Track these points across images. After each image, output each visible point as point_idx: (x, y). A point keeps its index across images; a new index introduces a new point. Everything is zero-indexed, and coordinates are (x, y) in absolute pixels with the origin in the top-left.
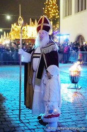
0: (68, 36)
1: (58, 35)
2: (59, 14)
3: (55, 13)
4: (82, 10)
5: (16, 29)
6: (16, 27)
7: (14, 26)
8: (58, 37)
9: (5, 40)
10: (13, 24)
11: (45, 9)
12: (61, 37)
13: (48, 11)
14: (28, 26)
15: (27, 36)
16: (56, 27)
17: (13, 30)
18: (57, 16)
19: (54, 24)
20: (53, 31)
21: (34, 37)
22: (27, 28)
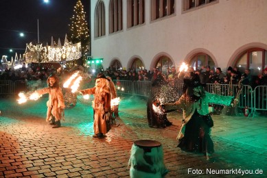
0: (102, 61)
1: (89, 60)
2: (89, 33)
3: (84, 32)
4: (118, 30)
5: (32, 50)
6: (32, 47)
7: (29, 46)
8: (89, 62)
9: (17, 63)
10: (29, 44)
11: (71, 26)
12: (93, 62)
13: (76, 28)
14: (49, 47)
15: (47, 59)
16: (85, 48)
17: (29, 51)
18: (87, 34)
19: (82, 45)
20: (83, 53)
21: (57, 60)
22: (47, 48)
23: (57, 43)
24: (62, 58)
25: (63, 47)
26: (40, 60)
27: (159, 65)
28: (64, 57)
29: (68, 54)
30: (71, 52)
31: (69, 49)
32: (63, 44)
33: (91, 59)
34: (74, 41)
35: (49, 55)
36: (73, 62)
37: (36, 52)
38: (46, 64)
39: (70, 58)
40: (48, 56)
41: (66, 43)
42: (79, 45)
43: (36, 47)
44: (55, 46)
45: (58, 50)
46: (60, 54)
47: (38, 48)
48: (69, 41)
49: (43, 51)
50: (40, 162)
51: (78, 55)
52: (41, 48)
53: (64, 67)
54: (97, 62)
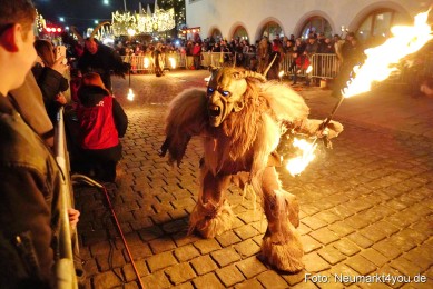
0: (198, 30)
1: (184, 29)
5: (119, 20)
6: (119, 17)
7: (115, 15)
8: (184, 32)
9: (104, 36)
10: (115, 13)
12: (189, 32)
15: (138, 31)
16: (179, 15)
17: (115, 21)
19: (177, 11)
20: (176, 22)
21: (148, 31)
22: (136, 18)
23: (146, 10)
24: (153, 28)
25: (154, 15)
27: (265, 34)
28: (156, 28)
29: (160, 23)
30: (163, 21)
31: (161, 17)
32: (153, 12)
33: (186, 28)
34: (165, 7)
35: (139, 25)
36: (166, 32)
37: (123, 22)
38: (136, 36)
39: (163, 28)
40: (138, 27)
41: (157, 10)
42: (172, 11)
43: (123, 17)
44: (145, 14)
45: (148, 18)
46: (151, 25)
47: (126, 17)
48: (160, 8)
49: (131, 22)
50: (141, 142)
51: (172, 24)
52: (129, 18)
53: (157, 39)
54: (194, 31)
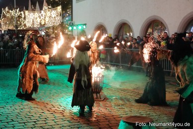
0: (84, 27)
1: (70, 25)
5: (8, 15)
6: (8, 12)
8: (70, 28)
10: (5, 9)
12: (75, 28)
14: (27, 12)
15: (25, 25)
16: (66, 13)
17: (4, 16)
19: (64, 9)
20: (63, 19)
21: (35, 26)
22: (24, 13)
23: (35, 6)
24: (40, 24)
25: (42, 11)
26: (17, 27)
27: (150, 30)
28: (43, 23)
29: (47, 19)
30: (50, 17)
31: (48, 13)
32: (41, 8)
33: (72, 25)
34: (54, 5)
35: (27, 20)
36: (53, 28)
37: (12, 17)
38: (23, 30)
39: (49, 24)
40: (26, 22)
41: (45, 7)
42: (59, 8)
43: (12, 12)
44: (34, 10)
45: (36, 15)
46: (39, 20)
47: (15, 13)
48: (49, 5)
49: (19, 17)
53: (43, 33)
54: (80, 27)
